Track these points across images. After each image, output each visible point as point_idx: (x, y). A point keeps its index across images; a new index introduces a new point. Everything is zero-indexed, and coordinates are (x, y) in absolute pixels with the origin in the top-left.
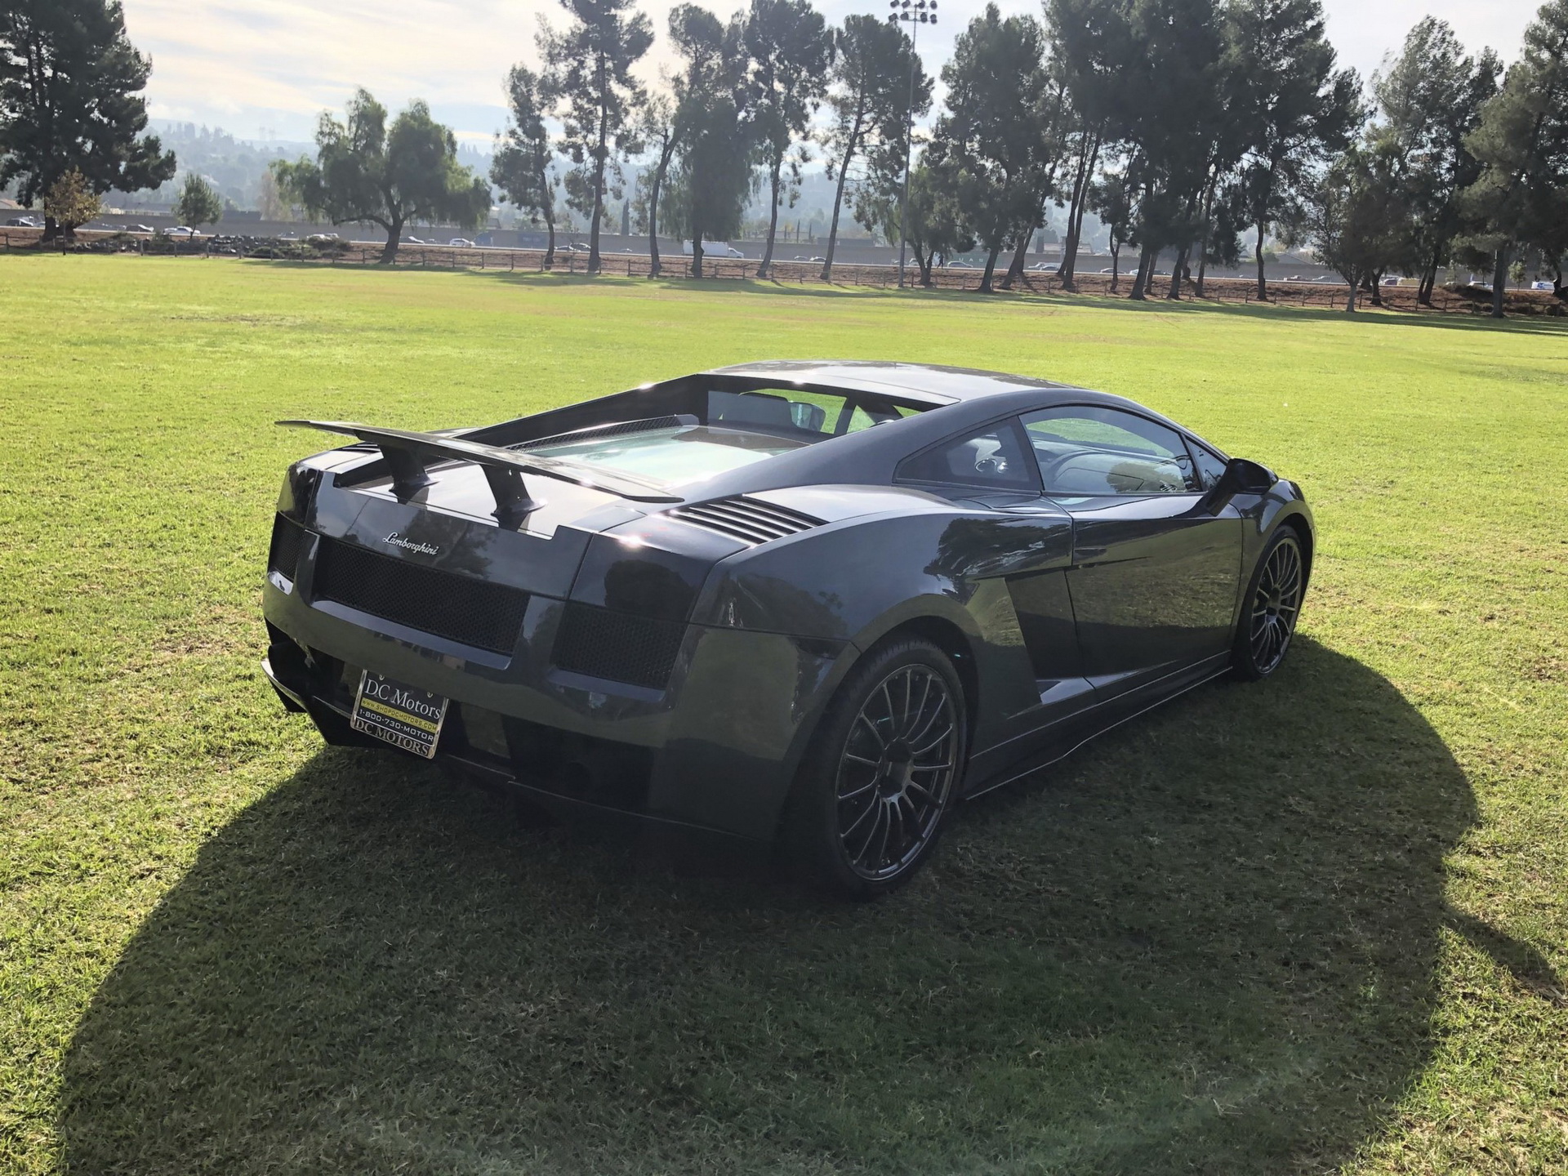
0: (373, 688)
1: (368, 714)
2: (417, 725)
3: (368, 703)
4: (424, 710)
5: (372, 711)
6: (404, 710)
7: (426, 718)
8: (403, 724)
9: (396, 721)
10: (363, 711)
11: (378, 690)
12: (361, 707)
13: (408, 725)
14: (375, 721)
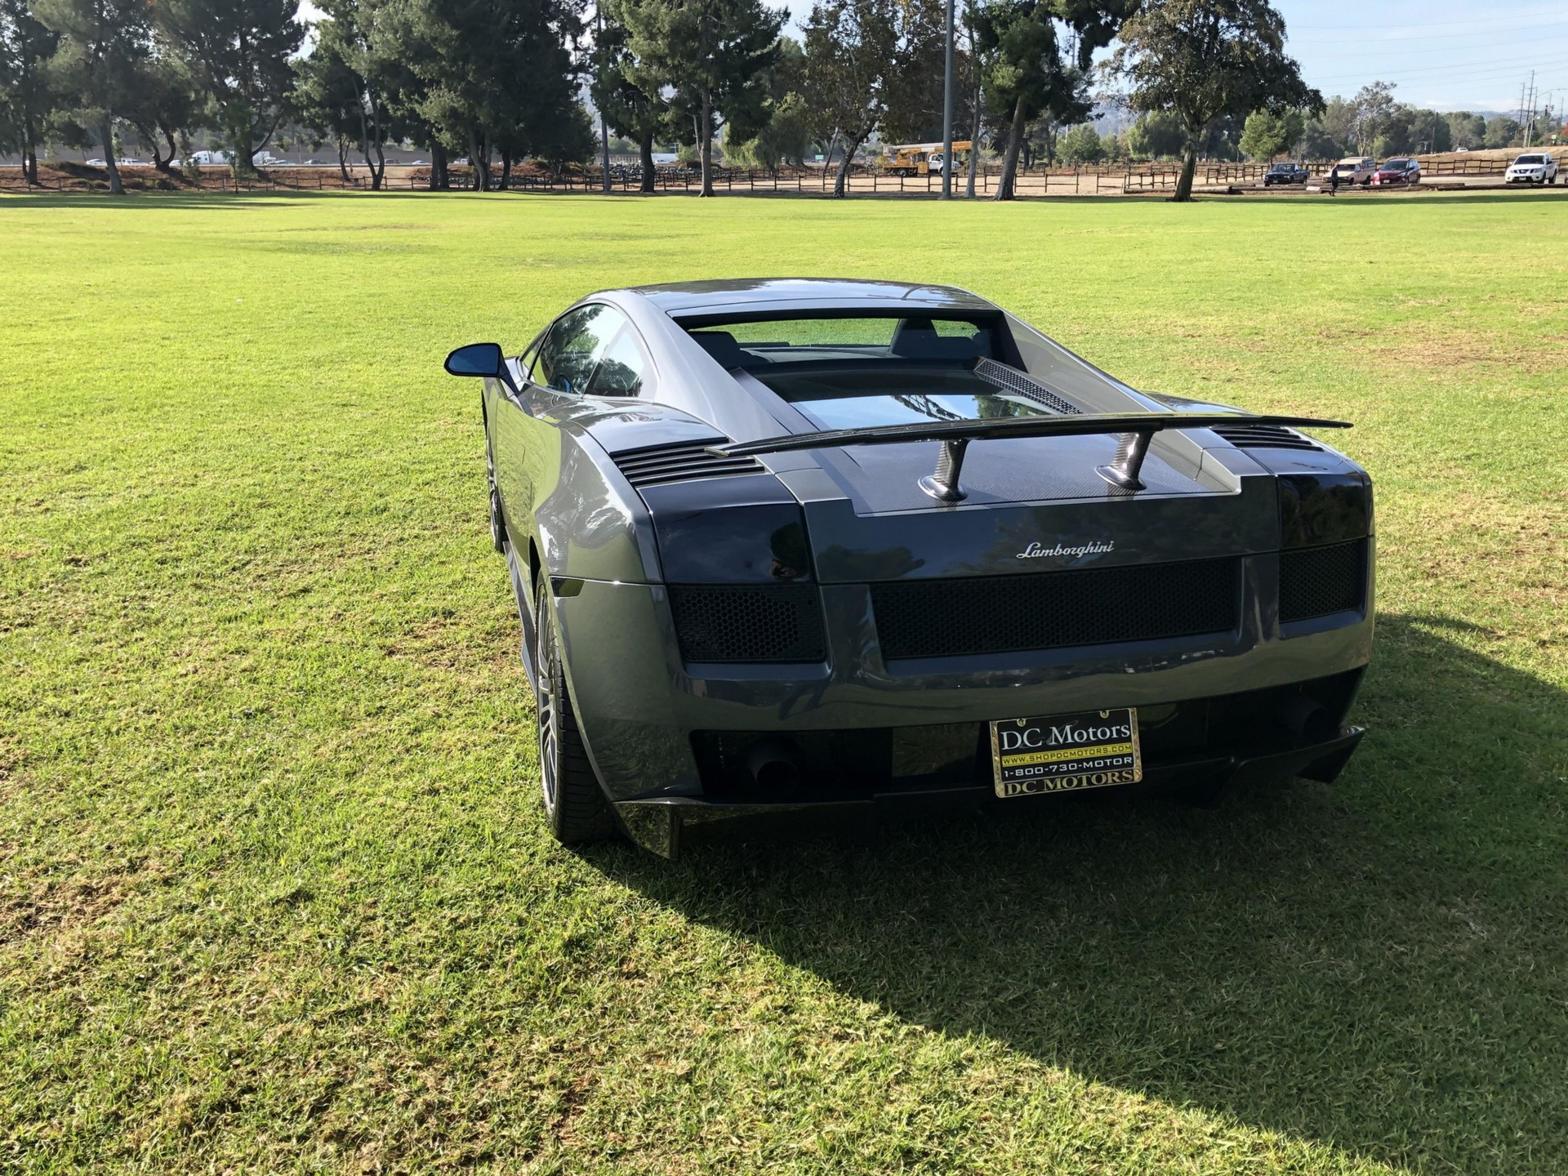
0: (1012, 740)
1: (1019, 773)
2: (1103, 754)
3: (1010, 761)
4: (1104, 733)
5: (1024, 767)
6: (1075, 745)
7: (1111, 741)
8: (1079, 761)
9: (1067, 762)
10: (1009, 774)
11: (1022, 739)
12: (1003, 769)
13: (1088, 760)
14: (1035, 775)
